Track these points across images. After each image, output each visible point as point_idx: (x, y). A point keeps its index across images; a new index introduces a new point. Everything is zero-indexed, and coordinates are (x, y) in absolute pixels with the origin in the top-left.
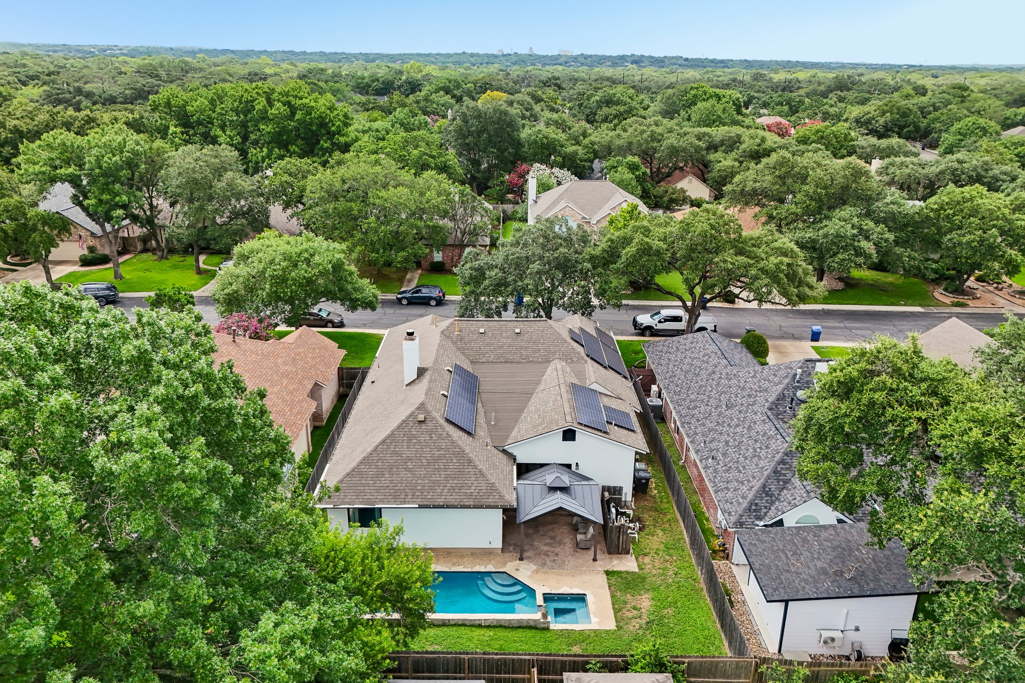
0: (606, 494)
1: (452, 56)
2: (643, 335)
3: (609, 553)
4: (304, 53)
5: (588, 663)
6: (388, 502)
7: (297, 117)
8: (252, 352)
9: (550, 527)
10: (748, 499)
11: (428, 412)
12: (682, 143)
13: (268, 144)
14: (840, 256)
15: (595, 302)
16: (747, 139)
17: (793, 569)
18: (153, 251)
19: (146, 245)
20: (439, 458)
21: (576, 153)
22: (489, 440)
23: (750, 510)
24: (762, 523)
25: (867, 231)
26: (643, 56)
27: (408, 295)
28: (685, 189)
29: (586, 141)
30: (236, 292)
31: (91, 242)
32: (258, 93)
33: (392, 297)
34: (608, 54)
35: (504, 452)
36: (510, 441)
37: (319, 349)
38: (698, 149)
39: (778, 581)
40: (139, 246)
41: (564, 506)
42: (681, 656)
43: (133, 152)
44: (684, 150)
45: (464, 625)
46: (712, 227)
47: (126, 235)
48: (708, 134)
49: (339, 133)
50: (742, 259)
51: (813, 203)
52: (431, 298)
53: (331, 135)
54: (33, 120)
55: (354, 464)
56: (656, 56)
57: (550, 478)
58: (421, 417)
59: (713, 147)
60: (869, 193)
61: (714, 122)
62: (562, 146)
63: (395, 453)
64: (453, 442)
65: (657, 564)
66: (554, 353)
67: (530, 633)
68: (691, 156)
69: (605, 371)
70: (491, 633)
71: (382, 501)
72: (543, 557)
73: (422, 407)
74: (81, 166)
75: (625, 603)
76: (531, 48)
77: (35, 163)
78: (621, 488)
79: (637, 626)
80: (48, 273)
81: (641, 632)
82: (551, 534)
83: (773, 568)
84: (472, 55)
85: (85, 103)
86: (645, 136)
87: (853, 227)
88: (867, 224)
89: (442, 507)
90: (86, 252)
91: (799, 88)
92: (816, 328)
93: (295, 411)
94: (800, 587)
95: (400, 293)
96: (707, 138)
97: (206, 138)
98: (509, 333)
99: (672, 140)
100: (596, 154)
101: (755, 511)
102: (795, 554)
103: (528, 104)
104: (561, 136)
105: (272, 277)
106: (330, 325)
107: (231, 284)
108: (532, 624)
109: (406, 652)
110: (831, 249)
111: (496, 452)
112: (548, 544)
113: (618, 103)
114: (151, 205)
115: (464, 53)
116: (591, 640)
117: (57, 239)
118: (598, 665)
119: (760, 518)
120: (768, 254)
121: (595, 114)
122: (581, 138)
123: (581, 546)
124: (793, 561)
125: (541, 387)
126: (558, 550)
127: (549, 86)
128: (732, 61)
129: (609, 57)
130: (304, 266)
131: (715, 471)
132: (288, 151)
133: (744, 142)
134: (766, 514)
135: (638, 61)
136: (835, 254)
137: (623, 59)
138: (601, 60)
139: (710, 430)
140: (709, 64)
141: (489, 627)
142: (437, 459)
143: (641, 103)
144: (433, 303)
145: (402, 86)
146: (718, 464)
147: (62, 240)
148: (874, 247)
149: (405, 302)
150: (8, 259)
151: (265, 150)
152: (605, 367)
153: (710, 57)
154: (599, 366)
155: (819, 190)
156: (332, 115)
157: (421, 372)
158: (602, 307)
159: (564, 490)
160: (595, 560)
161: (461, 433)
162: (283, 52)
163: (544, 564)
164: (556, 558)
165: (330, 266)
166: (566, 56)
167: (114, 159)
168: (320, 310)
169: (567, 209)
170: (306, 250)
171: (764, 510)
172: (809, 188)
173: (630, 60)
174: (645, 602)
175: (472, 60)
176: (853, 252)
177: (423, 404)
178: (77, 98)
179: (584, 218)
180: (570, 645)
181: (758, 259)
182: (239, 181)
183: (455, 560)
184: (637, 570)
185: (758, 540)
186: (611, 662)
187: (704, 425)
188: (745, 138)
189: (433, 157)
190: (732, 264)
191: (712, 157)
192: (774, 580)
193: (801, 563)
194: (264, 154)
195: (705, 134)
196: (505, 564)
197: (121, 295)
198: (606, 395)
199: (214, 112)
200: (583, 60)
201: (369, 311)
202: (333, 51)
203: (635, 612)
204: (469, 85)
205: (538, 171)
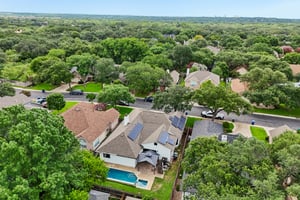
0: (163, 159)
2: (203, 117)
8: (97, 114)
18: (95, 81)
21: (208, 60)
22: (138, 142)
29: (212, 56)
31: (81, 78)
33: (143, 99)
35: (141, 146)
38: (245, 61)
40: (92, 80)
57: (148, 153)
58: (122, 135)
63: (115, 143)
64: (127, 142)
66: (163, 123)
75: (156, 185)
78: (167, 158)
90: (80, 81)
111: (138, 145)
112: (146, 168)
123: (152, 170)
142: (123, 145)
149: (146, 101)
154: (174, 127)
159: (150, 157)
160: (154, 174)
161: (130, 140)
165: (122, 93)
170: (118, 89)
174: (160, 186)
177: (123, 132)
179: (199, 81)
184: (163, 178)
196: (134, 171)
197: (84, 93)
198: (171, 135)
204: (193, 32)
205: (195, 65)
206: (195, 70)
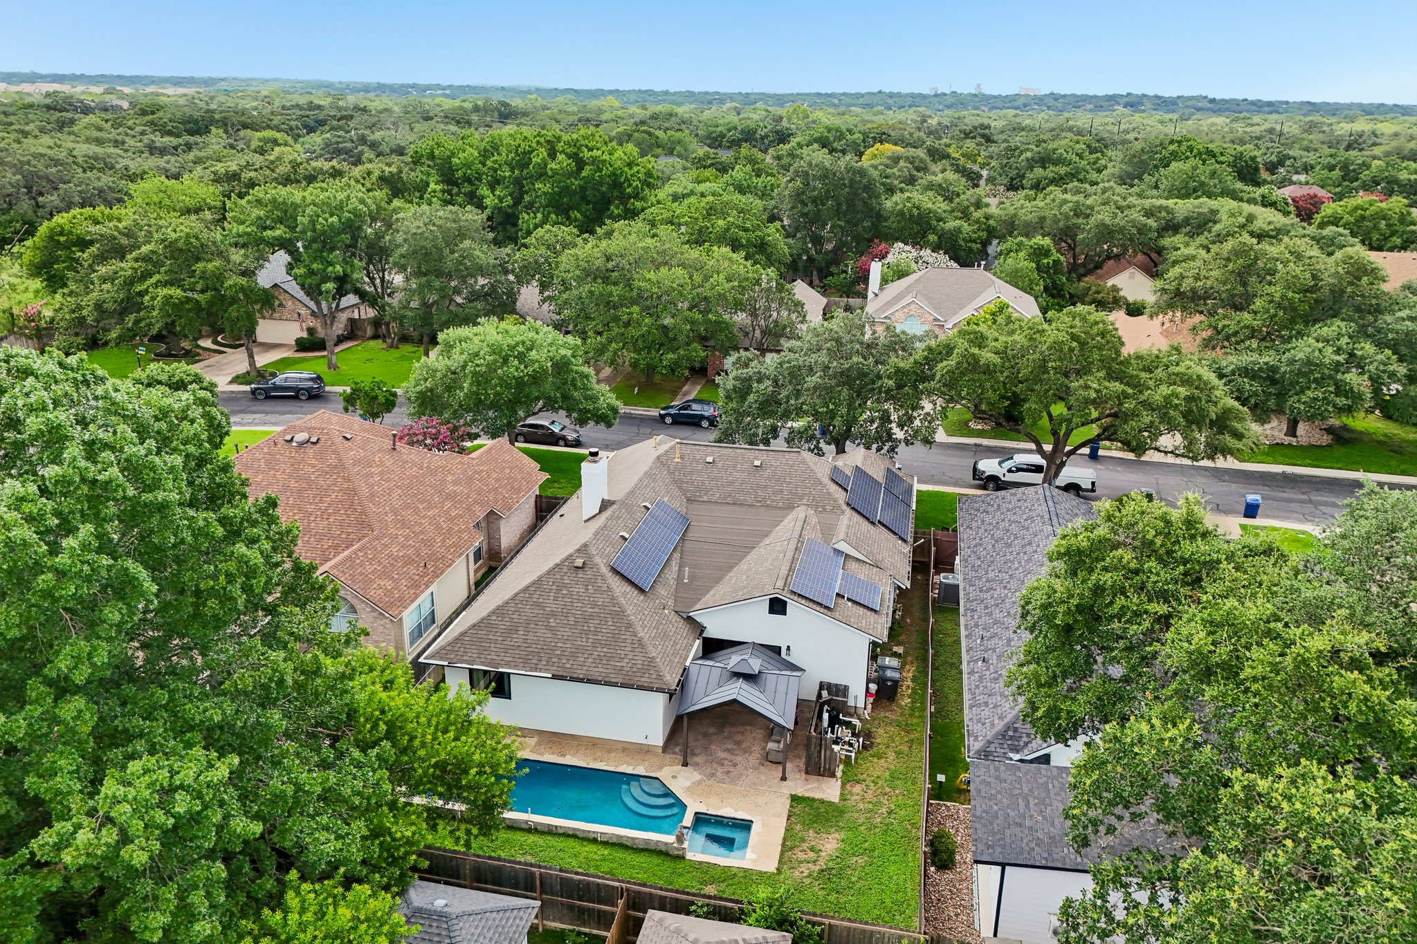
0: (825, 694)
1: (862, 96)
2: (984, 488)
3: (807, 773)
4: (667, 93)
5: (692, 903)
6: (516, 667)
7: (584, 174)
8: (415, 464)
9: (741, 728)
10: (1006, 720)
11: (590, 557)
12: (1120, 220)
13: (544, 207)
14: (1310, 394)
15: (899, 434)
16: (1224, 217)
17: (1028, 823)
18: (384, 338)
19: (379, 329)
20: (591, 617)
21: (958, 230)
22: (671, 603)
23: (1004, 736)
24: (1017, 757)
25: (1363, 358)
26: (1144, 95)
27: (673, 411)
28: (1119, 286)
29: (977, 214)
30: (431, 390)
31: (311, 323)
32: (538, 142)
33: (655, 412)
34: (1091, 94)
35: (690, 620)
36: (698, 607)
37: (511, 468)
38: (1142, 230)
39: (998, 837)
40: (369, 331)
41: (740, 699)
42: (821, 916)
43: (355, 212)
44: (1122, 230)
45: (575, 836)
46: (1074, 337)
47: (357, 316)
48: (1166, 209)
49: (636, 196)
50: (1117, 386)
51: (1281, 313)
52: (702, 417)
53: (624, 199)
54: (273, 171)
55: (485, 614)
56: (1166, 95)
57: (733, 660)
58: (579, 562)
59: (1172, 227)
60: (1374, 301)
61: (1195, 190)
62: (939, 220)
63: (538, 605)
64: (613, 598)
65: (869, 796)
66: (801, 498)
67: (656, 860)
68: (1131, 240)
69: (870, 526)
70: (606, 852)
71: (508, 665)
72: (715, 765)
73: (584, 549)
74: (292, 229)
75: (803, 840)
76: (979, 85)
77: (243, 223)
78: (846, 688)
79: (806, 873)
80: (251, 356)
81: (807, 881)
82: (739, 737)
83: (1001, 818)
84: (891, 95)
85: (368, 154)
86: (1066, 208)
87: (1338, 351)
88: (1362, 349)
89: (581, 680)
90: (305, 335)
91: (1375, 144)
92: (1251, 498)
93: (448, 542)
94: (1027, 848)
95: (663, 409)
96: (1164, 214)
97: (472, 199)
98: (746, 465)
99: (1103, 216)
100: (992, 233)
101: (1011, 738)
102: (1042, 802)
103: (921, 161)
104: (941, 206)
105: (475, 373)
106: (562, 443)
107: (426, 380)
108: (663, 848)
109: (463, 853)
110: (1298, 383)
111: (674, 618)
112: (729, 750)
113: (1058, 162)
114: (382, 280)
115: (880, 92)
116: (736, 880)
117: (258, 315)
118: (705, 909)
119: (1017, 750)
120: (1159, 383)
121: (1023, 177)
122: (972, 209)
123: (770, 758)
124: (1033, 812)
125: (767, 541)
126: (739, 759)
127: (974, 138)
128: (1287, 103)
129: (1092, 97)
130: (516, 362)
131: (981, 679)
132: (568, 218)
133: (1220, 221)
134: (1026, 744)
135: (1134, 103)
136: (1302, 391)
137: (1113, 99)
138: (1079, 101)
139: (996, 622)
140: (1249, 107)
141: (606, 844)
142: (587, 619)
143: (1095, 163)
144: (705, 424)
145: (767, 136)
146: (988, 669)
147: (264, 318)
148: (1369, 383)
149: (669, 420)
150: (219, 339)
151: (539, 215)
152: (873, 523)
153: (1251, 98)
154: (861, 520)
155: (1290, 294)
156: (630, 172)
157: (605, 505)
158: (907, 443)
159: (750, 678)
160: (784, 778)
161: (628, 588)
162: (640, 91)
163: (713, 775)
164: (732, 769)
165: (549, 364)
166: (1027, 96)
167: (330, 220)
168: (553, 422)
169: (913, 306)
170: (523, 343)
171: (1025, 739)
172: (1277, 291)
173: (1123, 101)
174: (831, 844)
175: (890, 101)
176: (1332, 389)
177: (585, 545)
178: (360, 148)
179: (936, 320)
180: (705, 883)
181: (1139, 387)
182: (477, 253)
183: (598, 754)
184: (837, 800)
185: (997, 778)
186: (725, 908)
187: (990, 614)
188: (1223, 216)
189: (746, 230)
190: (1097, 391)
191: (1167, 241)
192: (994, 834)
193: (1044, 818)
194: (537, 221)
195: (1161, 208)
196: (660, 768)
197: (327, 389)
198: (858, 560)
199: (484, 165)
200: (1051, 102)
201: (602, 426)
202: (703, 90)
203: (811, 855)
204: (855, 136)
205: (900, 253)
206: (901, 274)
